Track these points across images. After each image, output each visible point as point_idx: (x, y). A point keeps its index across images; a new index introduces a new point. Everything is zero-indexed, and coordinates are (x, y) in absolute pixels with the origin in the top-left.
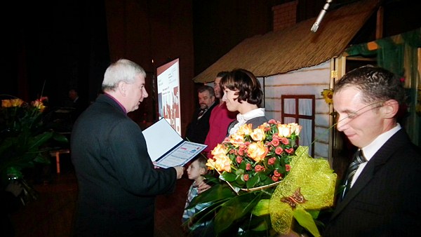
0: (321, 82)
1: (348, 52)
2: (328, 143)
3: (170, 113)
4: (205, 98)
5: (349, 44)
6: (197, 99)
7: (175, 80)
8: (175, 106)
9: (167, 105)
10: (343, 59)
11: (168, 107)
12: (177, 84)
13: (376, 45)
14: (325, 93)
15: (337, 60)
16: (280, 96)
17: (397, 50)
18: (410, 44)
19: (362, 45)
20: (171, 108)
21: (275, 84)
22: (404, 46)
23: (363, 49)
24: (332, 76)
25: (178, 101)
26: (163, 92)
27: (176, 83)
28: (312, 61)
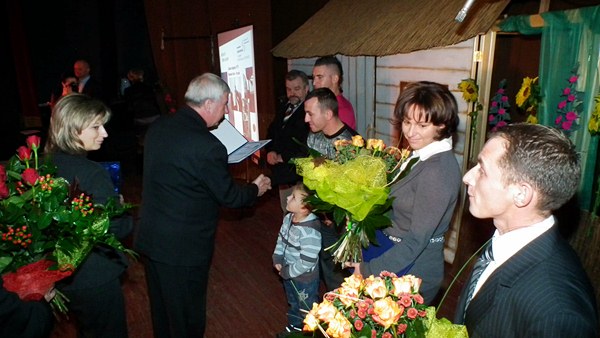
0: (459, 67)
1: (500, 25)
2: (463, 154)
3: (240, 102)
4: (297, 89)
5: (504, 13)
6: (284, 89)
7: (248, 57)
8: (248, 94)
9: (236, 91)
10: (493, 35)
11: (238, 94)
12: (250, 63)
13: (542, 20)
14: (464, 85)
15: (483, 38)
16: (398, 84)
17: (571, 33)
18: (590, 27)
19: (522, 18)
20: (243, 97)
21: (392, 65)
22: (582, 29)
23: (522, 24)
24: (475, 60)
25: (253, 89)
26: (229, 72)
27: (248, 60)
28: (448, 38)
